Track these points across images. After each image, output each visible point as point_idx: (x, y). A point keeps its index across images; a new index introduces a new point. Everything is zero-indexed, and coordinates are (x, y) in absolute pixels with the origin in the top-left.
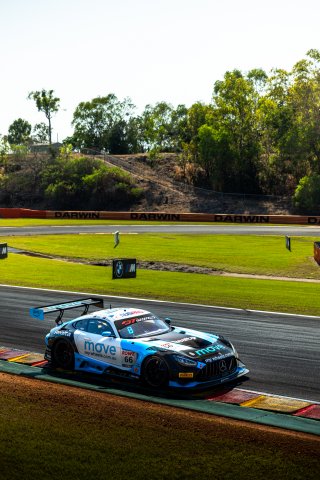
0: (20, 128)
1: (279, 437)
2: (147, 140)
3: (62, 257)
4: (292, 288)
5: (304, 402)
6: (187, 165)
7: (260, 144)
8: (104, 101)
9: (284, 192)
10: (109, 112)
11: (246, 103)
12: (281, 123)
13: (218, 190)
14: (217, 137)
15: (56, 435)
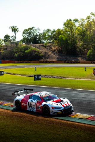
0: (7, 37)
1: (82, 126)
2: (44, 40)
3: (20, 74)
4: (87, 82)
5: (90, 116)
6: (56, 47)
7: (77, 40)
8: (31, 29)
9: (84, 54)
10: (33, 32)
11: (73, 29)
12: (83, 34)
13: (65, 54)
14: (64, 39)
15: (17, 127)
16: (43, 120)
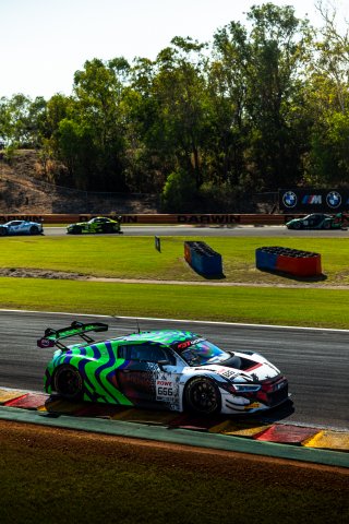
1: (152, 450)
2: (3, 136)
6: (49, 161)
7: (126, 138)
9: (151, 189)
11: (110, 94)
12: (146, 115)
13: (82, 188)
14: (79, 132)
16: (8, 435)
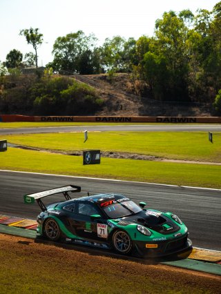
0: (14, 56)
1: (208, 280)
2: (106, 64)
3: (47, 149)
6: (136, 81)
7: (189, 65)
8: (75, 36)
9: (207, 100)
10: (79, 44)
11: (179, 35)
12: (204, 49)
13: (158, 99)
14: (158, 61)
15: (45, 279)
16: (108, 264)
